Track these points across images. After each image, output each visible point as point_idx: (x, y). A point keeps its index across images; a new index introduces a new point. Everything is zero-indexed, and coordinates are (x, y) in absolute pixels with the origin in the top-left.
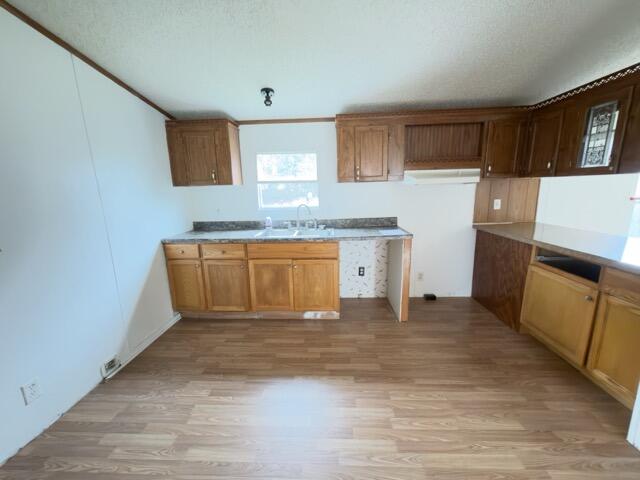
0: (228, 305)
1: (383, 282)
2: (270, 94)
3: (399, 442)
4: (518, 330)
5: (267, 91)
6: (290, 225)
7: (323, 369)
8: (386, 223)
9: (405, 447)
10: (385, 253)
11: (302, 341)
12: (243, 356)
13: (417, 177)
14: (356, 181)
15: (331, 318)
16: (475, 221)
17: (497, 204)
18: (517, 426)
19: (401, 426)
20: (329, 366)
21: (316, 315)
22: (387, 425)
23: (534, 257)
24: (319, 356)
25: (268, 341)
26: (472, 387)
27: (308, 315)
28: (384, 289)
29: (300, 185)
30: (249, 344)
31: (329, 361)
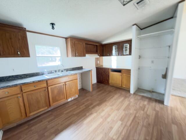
0: (39, 109)
1: (81, 84)
2: (54, 25)
3: (117, 110)
4: (109, 85)
5: (53, 24)
6: (54, 72)
7: (89, 109)
8: (80, 68)
9: (118, 110)
10: (80, 76)
11: (76, 107)
12: (63, 121)
13: (90, 56)
14: (76, 56)
15: (76, 97)
16: (96, 66)
17: (98, 62)
18: (123, 98)
19: (114, 107)
20: (90, 107)
21: (72, 99)
22: (112, 109)
23: (110, 71)
24: (85, 107)
25: (65, 113)
26: (113, 96)
27: (69, 100)
28: (81, 86)
29: (53, 58)
30: (61, 117)
31: (89, 106)
